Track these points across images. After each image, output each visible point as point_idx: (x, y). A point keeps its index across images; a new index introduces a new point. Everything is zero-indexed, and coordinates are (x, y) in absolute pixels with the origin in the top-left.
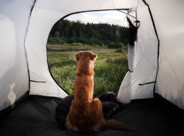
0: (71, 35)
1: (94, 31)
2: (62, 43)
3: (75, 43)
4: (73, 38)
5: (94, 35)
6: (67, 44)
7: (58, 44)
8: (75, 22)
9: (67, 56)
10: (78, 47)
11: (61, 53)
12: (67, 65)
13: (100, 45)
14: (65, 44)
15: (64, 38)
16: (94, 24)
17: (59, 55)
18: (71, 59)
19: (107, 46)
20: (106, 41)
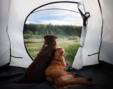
1: (59, 30)
2: (40, 38)
5: (59, 33)
7: (38, 39)
8: (48, 25)
13: (63, 38)
14: (42, 38)
15: (41, 35)
16: (59, 25)
17: (38, 45)
19: (68, 39)
20: (67, 36)
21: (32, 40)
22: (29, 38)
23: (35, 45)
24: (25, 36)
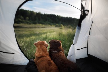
0: (35, 19)
2: (30, 24)
3: (37, 24)
4: (36, 21)
5: (48, 20)
6: (33, 24)
7: (28, 24)
9: (33, 31)
10: (39, 26)
11: (30, 29)
12: (33, 36)
14: (32, 24)
15: (31, 21)
16: (48, 14)
17: (28, 30)
18: (35, 32)
19: (54, 26)
20: (55, 23)
21: (23, 25)
22: (21, 23)
23: (26, 30)
24: (17, 20)
